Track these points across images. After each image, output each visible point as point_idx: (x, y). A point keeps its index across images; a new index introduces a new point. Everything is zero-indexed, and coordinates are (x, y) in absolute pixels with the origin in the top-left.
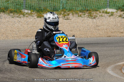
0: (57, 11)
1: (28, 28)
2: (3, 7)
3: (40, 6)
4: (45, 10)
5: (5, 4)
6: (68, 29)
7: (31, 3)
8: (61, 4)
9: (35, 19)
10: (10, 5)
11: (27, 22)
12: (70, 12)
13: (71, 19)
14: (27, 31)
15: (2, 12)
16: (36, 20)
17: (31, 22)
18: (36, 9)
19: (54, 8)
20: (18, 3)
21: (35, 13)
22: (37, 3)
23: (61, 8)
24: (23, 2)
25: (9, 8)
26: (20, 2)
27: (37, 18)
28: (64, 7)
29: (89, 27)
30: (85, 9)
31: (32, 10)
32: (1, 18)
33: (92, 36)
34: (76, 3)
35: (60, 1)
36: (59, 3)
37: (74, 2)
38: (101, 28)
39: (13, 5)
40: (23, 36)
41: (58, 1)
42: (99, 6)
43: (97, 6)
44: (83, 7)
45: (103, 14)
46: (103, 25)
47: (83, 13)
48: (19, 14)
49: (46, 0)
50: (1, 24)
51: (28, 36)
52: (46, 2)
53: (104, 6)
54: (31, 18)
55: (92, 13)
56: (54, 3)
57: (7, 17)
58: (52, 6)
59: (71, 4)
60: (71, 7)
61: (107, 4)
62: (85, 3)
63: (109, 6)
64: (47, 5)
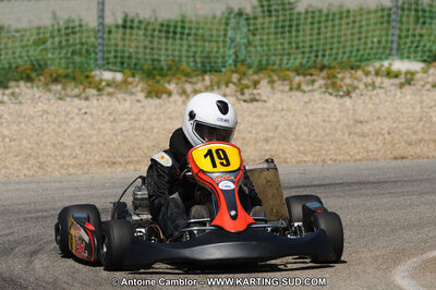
0: (216, 71)
1: (116, 135)
2: (25, 62)
3: (156, 57)
4: (174, 68)
5: (35, 53)
6: (257, 133)
7: (124, 46)
8: (230, 48)
9: (139, 101)
10: (50, 55)
11: (110, 114)
12: (262, 75)
13: (264, 98)
14: (112, 145)
15: (22, 79)
16: (143, 107)
17: (126, 113)
18: (142, 69)
19: (207, 60)
20: (78, 47)
21: (139, 81)
22: (145, 47)
23: (231, 61)
24: (96, 44)
25: (46, 64)
26: (87, 43)
27: (146, 97)
28: (241, 57)
29: (329, 126)
30: (315, 61)
31: (126, 71)
32: (20, 102)
33: (341, 157)
34: (282, 44)
35: (225, 35)
36: (221, 44)
37: (276, 39)
38: (371, 129)
39: (62, 55)
40: (97, 164)
41: (218, 36)
42: (361, 52)
43: (354, 53)
44: (306, 55)
45: (378, 80)
46: (379, 118)
47: (308, 78)
48: (82, 87)
49: (178, 36)
50: (20, 123)
51: (114, 163)
52: (178, 42)
53: (381, 51)
54: (125, 100)
55: (340, 76)
56: (207, 44)
57: (40, 97)
58: (199, 54)
59: (265, 48)
60: (265, 58)
61: (392, 42)
62: (314, 43)
63: (398, 50)
64: (180, 50)
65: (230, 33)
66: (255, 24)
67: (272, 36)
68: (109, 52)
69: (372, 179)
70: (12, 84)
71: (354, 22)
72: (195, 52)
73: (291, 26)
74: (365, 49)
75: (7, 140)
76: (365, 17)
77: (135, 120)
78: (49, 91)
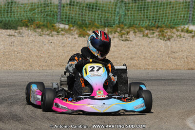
0: (110, 26)
1: (64, 53)
2: (25, 18)
3: (84, 19)
4: (92, 24)
5: (29, 14)
6: (127, 55)
7: (70, 13)
8: (117, 16)
9: (75, 38)
10: (36, 16)
11: (62, 43)
12: (131, 29)
13: (131, 40)
14: (63, 57)
15: (24, 26)
16: (77, 41)
17: (69, 43)
18: (77, 24)
19: (106, 21)
20: (49, 13)
21: (76, 29)
22: (79, 14)
23: (117, 22)
24: (57, 11)
25: (35, 20)
26: (53, 11)
27: (79, 37)
28: (122, 20)
29: (160, 53)
30: (155, 24)
31: (70, 24)
32: (22, 36)
33: (164, 68)
34: (140, 15)
35: (115, 11)
36: (113, 14)
37: (138, 13)
38: (178, 56)
39: (42, 16)
40: (56, 65)
41: (112, 11)
42: (176, 21)
43: (172, 21)
44: (151, 21)
45: (183, 34)
46: (182, 51)
47: (151, 31)
48: (50, 31)
49: (94, 10)
50: (22, 45)
51: (63, 66)
52: (94, 12)
53: (184, 20)
54: (69, 37)
55: (165, 31)
56: (107, 14)
57: (31, 34)
58: (103, 18)
59: (133, 17)
60: (132, 22)
61: (189, 17)
62: (155, 16)
63: (192, 20)
64: (94, 16)
65: (117, 10)
66: (128, 6)
67: (136, 12)
68: (63, 15)
69: (178, 78)
70: (19, 28)
71: (173, 7)
72: (101, 17)
73: (144, 8)
74: (177, 20)
75: (16, 53)
76: (178, 5)
77: (73, 47)
78: (36, 32)
